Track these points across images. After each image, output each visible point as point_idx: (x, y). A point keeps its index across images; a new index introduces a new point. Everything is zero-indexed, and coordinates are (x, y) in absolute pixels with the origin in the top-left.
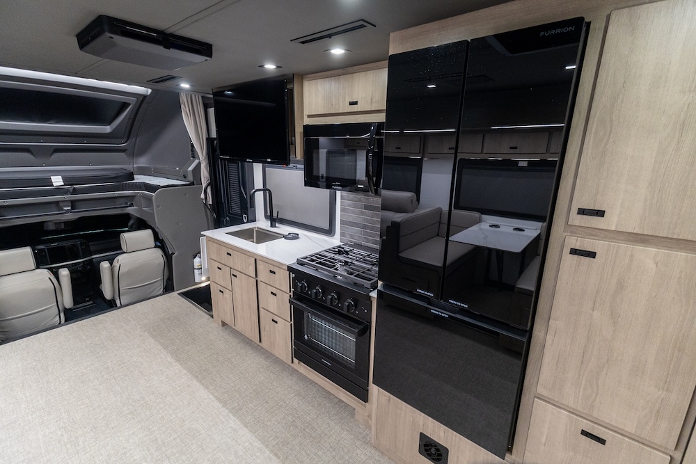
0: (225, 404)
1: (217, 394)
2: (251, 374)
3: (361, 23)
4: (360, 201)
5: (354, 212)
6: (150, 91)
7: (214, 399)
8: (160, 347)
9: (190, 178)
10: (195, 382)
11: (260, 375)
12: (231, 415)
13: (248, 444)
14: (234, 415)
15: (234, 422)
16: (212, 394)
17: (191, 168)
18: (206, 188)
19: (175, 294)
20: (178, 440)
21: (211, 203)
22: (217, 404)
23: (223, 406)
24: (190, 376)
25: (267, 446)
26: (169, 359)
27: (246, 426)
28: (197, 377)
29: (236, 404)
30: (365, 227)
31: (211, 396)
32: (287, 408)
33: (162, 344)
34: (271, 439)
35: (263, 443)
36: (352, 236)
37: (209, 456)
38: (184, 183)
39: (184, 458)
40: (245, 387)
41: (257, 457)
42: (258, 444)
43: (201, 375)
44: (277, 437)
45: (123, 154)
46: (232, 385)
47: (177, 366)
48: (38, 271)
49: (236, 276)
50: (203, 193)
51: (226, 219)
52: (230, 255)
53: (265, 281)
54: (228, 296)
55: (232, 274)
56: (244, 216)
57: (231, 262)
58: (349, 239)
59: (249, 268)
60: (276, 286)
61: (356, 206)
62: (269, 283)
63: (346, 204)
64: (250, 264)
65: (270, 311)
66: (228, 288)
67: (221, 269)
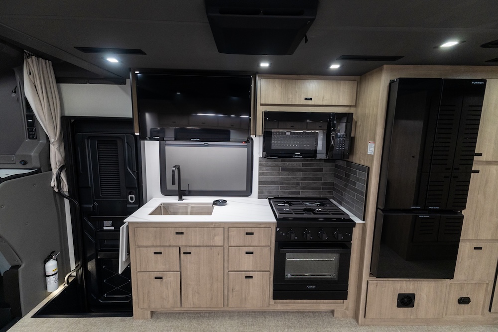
4: (277, 165)
5: (272, 174)
18: (59, 173)
21: (66, 190)
30: (282, 183)
36: (269, 192)
38: (28, 171)
49: (190, 253)
50: (53, 180)
51: (94, 205)
52: (182, 233)
53: (238, 245)
54: (171, 279)
55: (182, 252)
56: (129, 196)
57: (182, 241)
58: (266, 194)
59: (214, 239)
60: (254, 245)
61: (273, 170)
62: (243, 245)
63: (264, 169)
64: (215, 235)
65: (243, 270)
66: (172, 270)
67: (160, 253)
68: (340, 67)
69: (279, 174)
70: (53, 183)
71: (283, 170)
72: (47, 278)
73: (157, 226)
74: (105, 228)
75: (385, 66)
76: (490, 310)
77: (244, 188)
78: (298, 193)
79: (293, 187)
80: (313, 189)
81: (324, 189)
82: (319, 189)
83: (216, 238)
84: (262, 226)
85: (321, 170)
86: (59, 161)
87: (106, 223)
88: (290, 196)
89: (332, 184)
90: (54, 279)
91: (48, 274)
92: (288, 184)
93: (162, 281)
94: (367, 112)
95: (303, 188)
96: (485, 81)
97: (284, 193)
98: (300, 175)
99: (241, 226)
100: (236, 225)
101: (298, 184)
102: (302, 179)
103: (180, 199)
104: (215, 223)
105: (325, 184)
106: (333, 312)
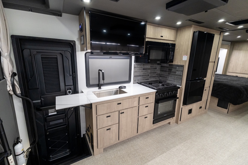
4: (141, 67)
5: (139, 72)
30: (143, 76)
36: (138, 80)
49: (123, 113)
50: (8, 86)
51: (41, 100)
52: (120, 103)
53: (143, 104)
54: (115, 128)
55: (120, 113)
56: (68, 91)
57: (120, 107)
58: (137, 81)
59: (134, 103)
60: (148, 103)
61: (140, 70)
62: (144, 104)
63: (136, 69)
64: (134, 101)
65: (144, 115)
66: (115, 124)
67: (110, 116)
68: (181, 24)
69: (142, 71)
70: (9, 88)
71: (144, 69)
72: (17, 157)
73: (108, 102)
74: (50, 114)
75: (193, 26)
76: (205, 109)
77: (128, 79)
78: (148, 79)
79: (147, 77)
80: (153, 77)
81: (157, 76)
82: (155, 77)
83: (135, 103)
84: (151, 94)
85: (156, 69)
86: (11, 71)
87: (50, 111)
88: (146, 81)
89: (160, 74)
90: (23, 156)
91: (16, 154)
92: (145, 76)
93: (110, 130)
94: (182, 43)
95: (150, 77)
96: (214, 34)
97: (144, 80)
98: (149, 71)
99: (144, 95)
100: (142, 95)
101: (148, 75)
102: (150, 73)
103: (100, 88)
104: (134, 96)
105: (157, 74)
106: (169, 123)
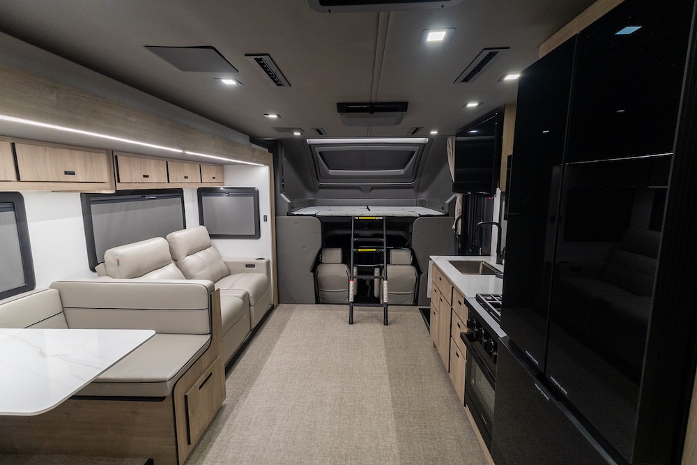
0: (394, 405)
1: (394, 395)
2: (429, 397)
3: (488, 52)
6: (428, 139)
7: (390, 396)
8: (383, 341)
9: (446, 210)
10: (387, 377)
11: (436, 402)
12: (393, 416)
13: (389, 445)
14: (395, 418)
15: (391, 423)
16: (392, 393)
17: (448, 202)
18: (458, 220)
19: (417, 308)
20: (352, 408)
21: (460, 234)
22: (390, 402)
23: (392, 407)
24: (387, 371)
25: (401, 459)
26: (383, 352)
27: (397, 432)
28: (391, 375)
29: (402, 411)
31: (390, 394)
32: (438, 443)
33: (385, 340)
34: (408, 456)
35: (401, 454)
37: (361, 432)
38: (441, 214)
39: (348, 421)
40: (417, 403)
41: (389, 460)
42: (396, 451)
43: (394, 375)
44: (414, 458)
45: (412, 190)
46: (410, 396)
47: (384, 359)
48: (342, 265)
